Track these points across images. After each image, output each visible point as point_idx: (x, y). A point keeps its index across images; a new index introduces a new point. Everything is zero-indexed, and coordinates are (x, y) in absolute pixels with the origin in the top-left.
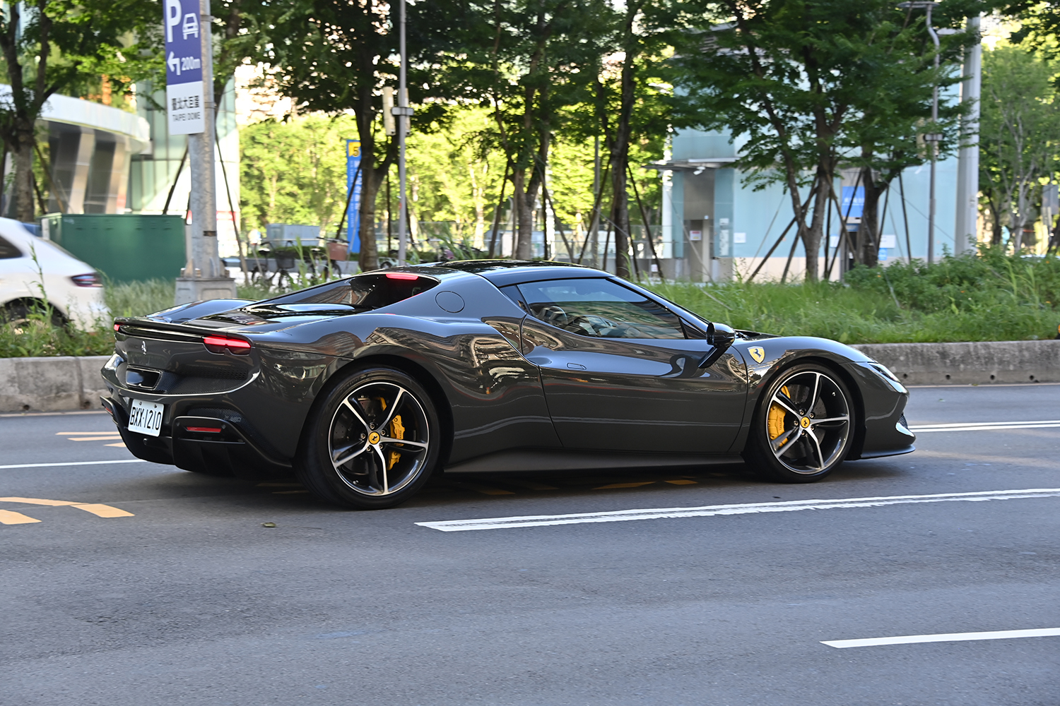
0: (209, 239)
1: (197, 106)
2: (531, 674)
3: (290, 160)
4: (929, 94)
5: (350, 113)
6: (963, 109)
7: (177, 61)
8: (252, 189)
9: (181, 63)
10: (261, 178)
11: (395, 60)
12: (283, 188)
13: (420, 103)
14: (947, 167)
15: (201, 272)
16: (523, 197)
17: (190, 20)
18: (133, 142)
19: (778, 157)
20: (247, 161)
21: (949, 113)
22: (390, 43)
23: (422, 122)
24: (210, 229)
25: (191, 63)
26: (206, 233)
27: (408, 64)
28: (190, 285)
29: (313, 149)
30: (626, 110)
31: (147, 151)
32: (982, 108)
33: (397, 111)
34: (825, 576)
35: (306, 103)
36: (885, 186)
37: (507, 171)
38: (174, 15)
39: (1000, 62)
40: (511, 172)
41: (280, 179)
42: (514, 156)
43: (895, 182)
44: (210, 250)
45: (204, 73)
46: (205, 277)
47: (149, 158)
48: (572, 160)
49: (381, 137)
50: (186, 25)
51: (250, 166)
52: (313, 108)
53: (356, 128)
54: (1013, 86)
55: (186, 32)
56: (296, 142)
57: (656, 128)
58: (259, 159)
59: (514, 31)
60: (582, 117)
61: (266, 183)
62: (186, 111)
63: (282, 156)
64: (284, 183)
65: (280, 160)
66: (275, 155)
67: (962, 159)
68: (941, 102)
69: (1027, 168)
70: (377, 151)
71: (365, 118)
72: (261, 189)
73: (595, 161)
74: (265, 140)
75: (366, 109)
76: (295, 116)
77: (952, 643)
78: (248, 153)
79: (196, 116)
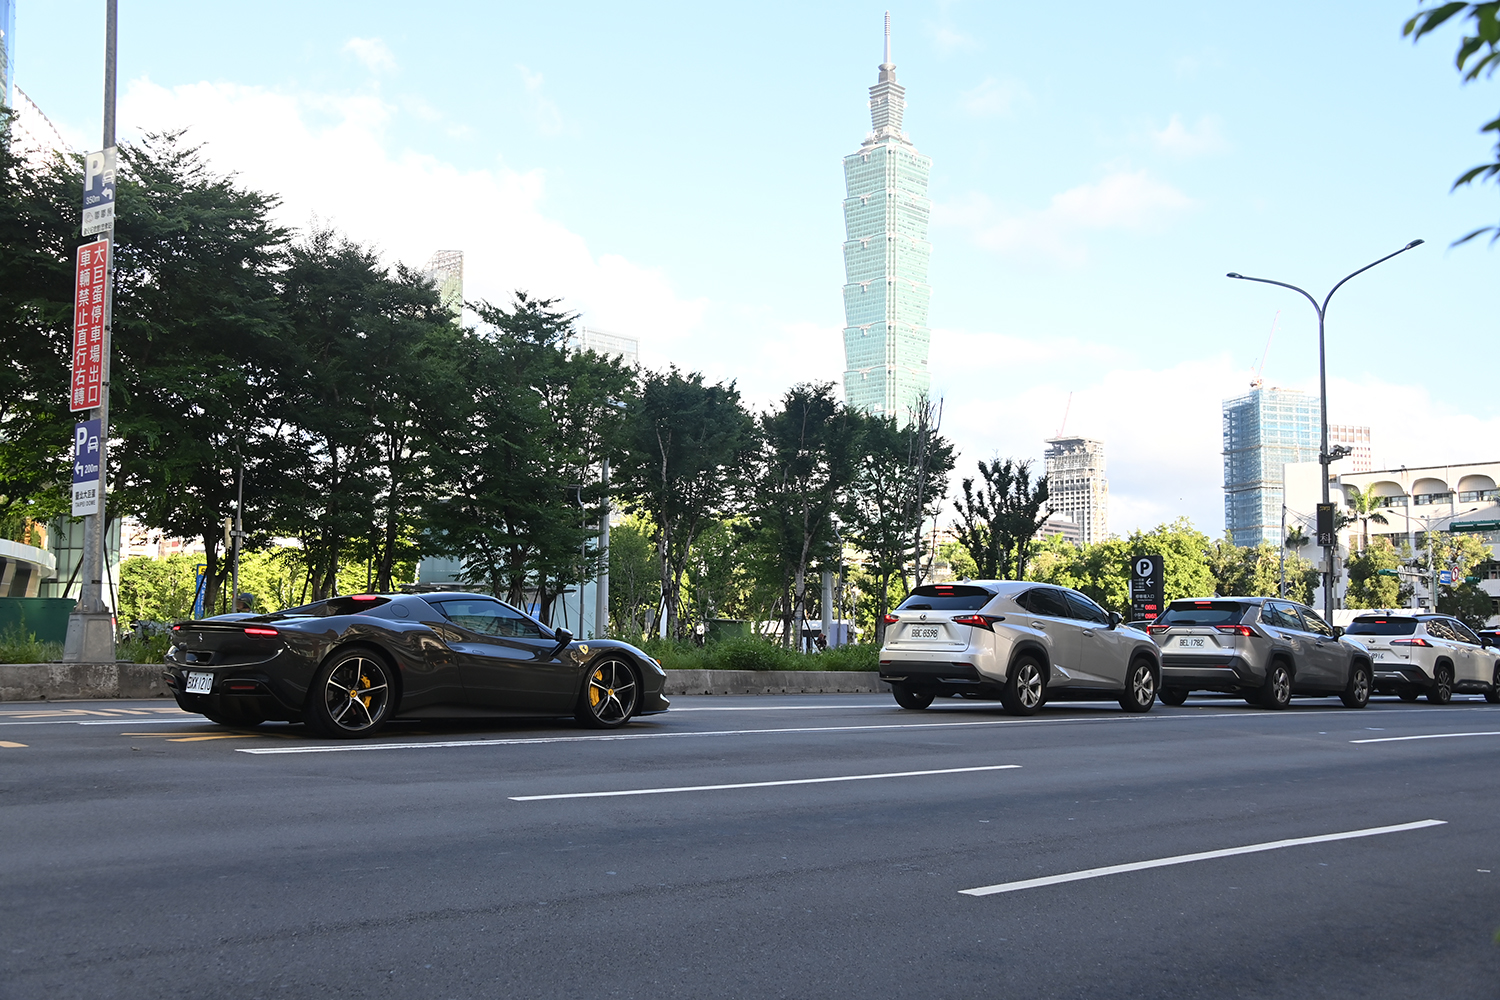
0: (95, 586)
1: (94, 496)
2: (313, 814)
3: (156, 584)
4: (580, 542)
5: (200, 539)
6: (599, 552)
7: (81, 467)
8: (128, 603)
9: (85, 469)
10: (135, 595)
11: (233, 504)
12: (149, 603)
13: (251, 533)
14: (591, 587)
15: (88, 608)
16: (319, 593)
17: (94, 440)
18: (44, 568)
19: (487, 574)
20: (125, 584)
21: (592, 554)
22: (232, 494)
23: (251, 546)
24: (97, 579)
25: (91, 468)
26: (93, 582)
27: (244, 508)
28: (79, 617)
29: (173, 576)
30: (390, 544)
31: (53, 577)
32: (611, 554)
33: (234, 533)
34: (512, 771)
35: (169, 531)
36: (553, 597)
37: (308, 576)
38: (82, 438)
39: (620, 534)
40: (311, 576)
41: (149, 596)
42: (314, 567)
43: (559, 597)
44: (96, 593)
45: (100, 475)
46: (91, 612)
47: (55, 581)
48: (353, 585)
49: (221, 554)
50: (90, 444)
51: (126, 588)
52: (173, 535)
53: (204, 548)
54: (628, 548)
55: (90, 448)
56: (162, 573)
57: (411, 555)
58: (134, 582)
59: (318, 486)
60: (360, 547)
61: (138, 600)
62: (85, 500)
63: (150, 581)
64: (151, 600)
65: (150, 584)
66: (145, 581)
67: (599, 584)
68: (586, 547)
69: (636, 598)
70: (219, 563)
71: (211, 542)
72: (134, 604)
73: (368, 586)
74: (140, 571)
75: (212, 537)
76: (162, 539)
77: (588, 797)
78: (126, 579)
79: (92, 503)
